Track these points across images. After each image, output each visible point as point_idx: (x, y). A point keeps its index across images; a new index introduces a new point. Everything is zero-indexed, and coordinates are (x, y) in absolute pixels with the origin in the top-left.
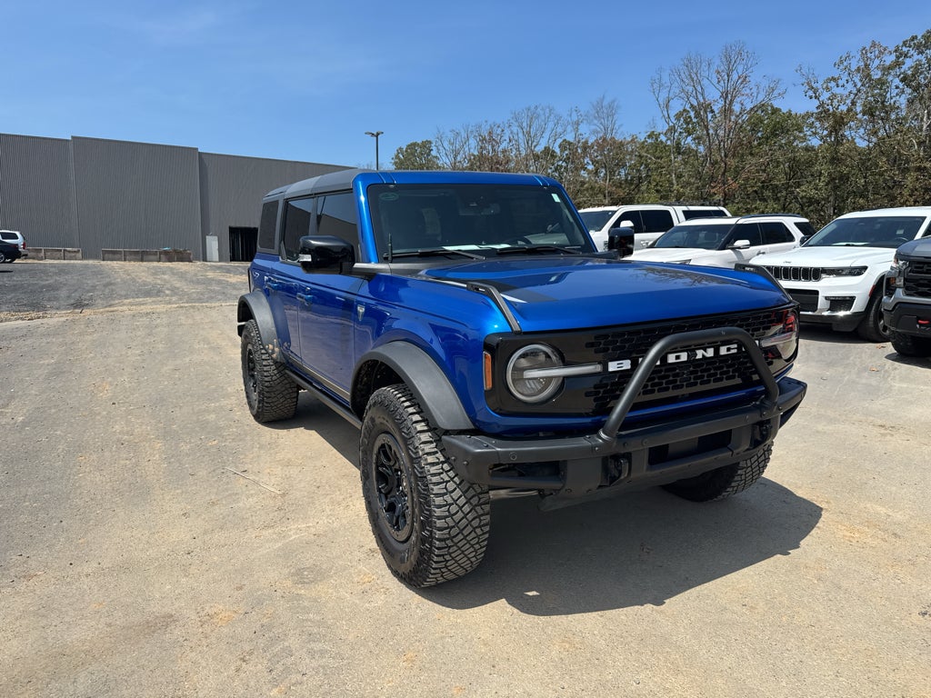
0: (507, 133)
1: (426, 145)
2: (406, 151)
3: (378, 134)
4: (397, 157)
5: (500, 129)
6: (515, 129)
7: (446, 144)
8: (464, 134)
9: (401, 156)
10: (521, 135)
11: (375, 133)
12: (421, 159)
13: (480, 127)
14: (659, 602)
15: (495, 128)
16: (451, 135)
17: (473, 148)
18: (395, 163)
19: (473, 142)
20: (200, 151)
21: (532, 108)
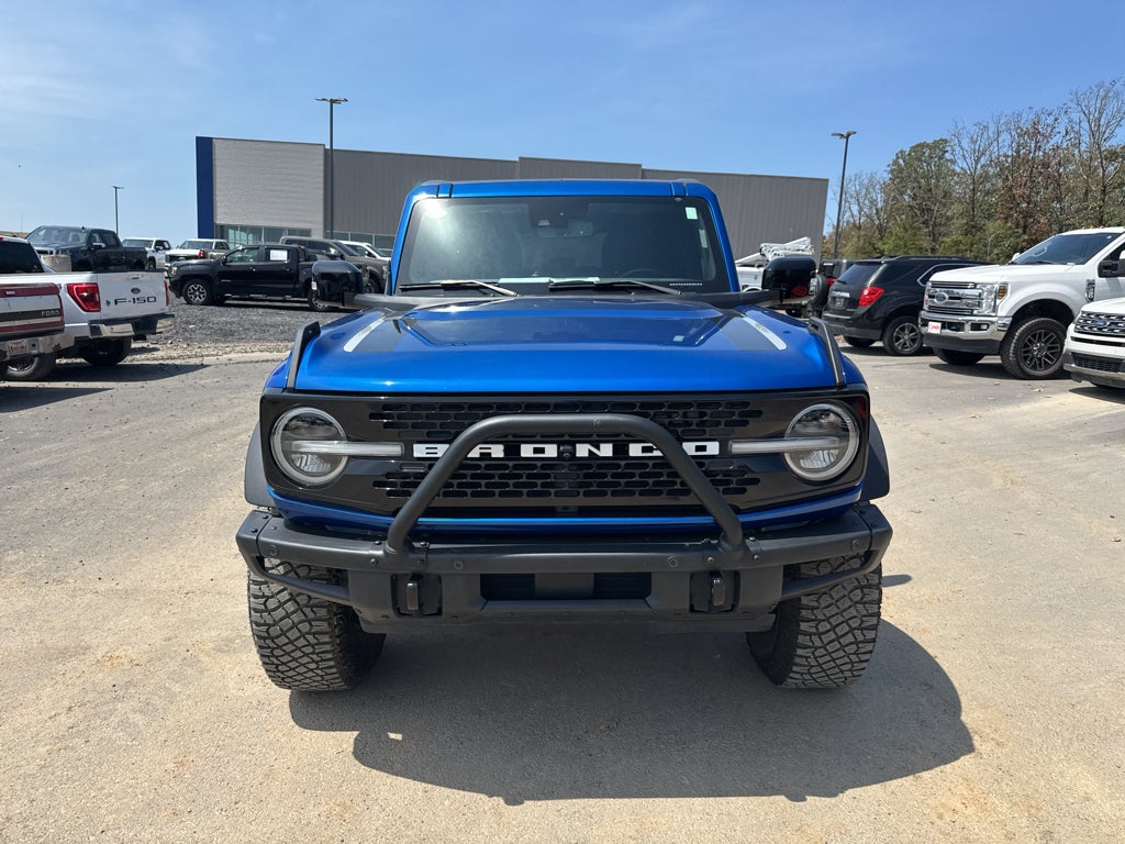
0: (1063, 121)
1: (939, 146)
2: (909, 154)
3: (849, 135)
4: (896, 163)
5: (1052, 118)
6: (1076, 116)
7: (965, 143)
8: (992, 128)
9: (901, 161)
10: (1085, 125)
11: (845, 134)
12: (928, 164)
13: (1020, 115)
14: (514, 800)
15: (1043, 117)
16: (973, 130)
17: (1005, 147)
18: (892, 171)
19: (1005, 137)
20: (643, 167)
21: (1107, 84)
